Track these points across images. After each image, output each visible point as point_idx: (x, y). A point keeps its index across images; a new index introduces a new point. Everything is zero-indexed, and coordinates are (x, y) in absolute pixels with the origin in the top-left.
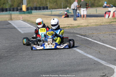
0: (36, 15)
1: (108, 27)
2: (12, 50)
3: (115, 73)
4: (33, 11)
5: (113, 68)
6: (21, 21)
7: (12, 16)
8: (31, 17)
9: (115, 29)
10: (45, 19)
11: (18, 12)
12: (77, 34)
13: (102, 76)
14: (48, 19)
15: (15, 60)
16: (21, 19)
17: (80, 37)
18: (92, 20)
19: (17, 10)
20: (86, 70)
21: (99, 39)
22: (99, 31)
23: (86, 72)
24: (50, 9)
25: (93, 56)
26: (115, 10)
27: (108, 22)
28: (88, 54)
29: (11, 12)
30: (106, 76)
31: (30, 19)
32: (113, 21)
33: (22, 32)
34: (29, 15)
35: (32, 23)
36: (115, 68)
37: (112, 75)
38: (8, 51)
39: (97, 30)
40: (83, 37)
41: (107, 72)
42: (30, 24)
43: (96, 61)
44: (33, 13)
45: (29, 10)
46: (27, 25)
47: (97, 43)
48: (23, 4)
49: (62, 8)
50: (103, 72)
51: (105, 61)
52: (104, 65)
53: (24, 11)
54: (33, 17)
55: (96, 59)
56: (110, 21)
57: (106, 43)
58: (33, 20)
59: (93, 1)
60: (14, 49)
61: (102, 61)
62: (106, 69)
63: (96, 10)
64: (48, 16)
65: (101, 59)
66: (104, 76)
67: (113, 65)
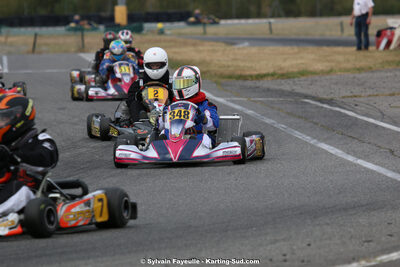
1: (396, 76)
4: (147, 26)
7: (87, 40)
11: (101, 27)
12: (306, 97)
14: (201, 48)
17: (317, 107)
18: (339, 53)
20: (371, 207)
21: (379, 114)
22: (370, 88)
25: (376, 164)
27: (393, 62)
28: (360, 158)
39: (362, 84)
40: (325, 106)
45: (136, 21)
47: (377, 126)
48: (116, 3)
53: (119, 25)
54: (149, 42)
55: (390, 174)
63: (341, 24)
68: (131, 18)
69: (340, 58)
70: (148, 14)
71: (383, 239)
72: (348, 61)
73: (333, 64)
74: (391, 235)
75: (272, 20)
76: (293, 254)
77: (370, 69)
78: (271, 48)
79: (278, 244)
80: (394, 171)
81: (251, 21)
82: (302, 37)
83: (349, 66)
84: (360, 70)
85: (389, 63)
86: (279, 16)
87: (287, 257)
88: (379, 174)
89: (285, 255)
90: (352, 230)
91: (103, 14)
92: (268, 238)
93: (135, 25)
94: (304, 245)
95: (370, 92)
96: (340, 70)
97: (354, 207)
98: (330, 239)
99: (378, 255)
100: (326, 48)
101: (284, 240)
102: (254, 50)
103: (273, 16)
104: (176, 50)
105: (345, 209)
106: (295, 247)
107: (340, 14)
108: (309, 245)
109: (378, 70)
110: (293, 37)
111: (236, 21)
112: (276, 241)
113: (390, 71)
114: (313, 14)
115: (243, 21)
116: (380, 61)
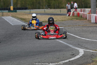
0: (20, 13)
2: (7, 37)
3: (80, 53)
4: (17, 10)
5: (78, 49)
6: (10, 17)
7: (4, 14)
8: (16, 14)
9: (75, 23)
10: (27, 16)
11: (7, 11)
13: (72, 55)
14: (28, 16)
15: (10, 43)
16: (10, 16)
18: (59, 17)
19: (7, 9)
20: (60, 51)
21: (65, 30)
22: (64, 24)
23: (60, 52)
24: (29, 9)
25: (63, 41)
26: (74, 11)
27: (70, 19)
29: (2, 11)
30: (74, 55)
31: (16, 16)
32: (73, 18)
33: (12, 25)
34: (15, 13)
35: (18, 18)
36: (79, 50)
37: (78, 55)
38: (5, 37)
41: (74, 53)
42: (17, 19)
43: (66, 45)
44: (17, 12)
45: (15, 9)
46: (15, 20)
48: (11, 6)
49: (36, 9)
50: (72, 52)
51: (72, 45)
52: (71, 47)
53: (11, 10)
54: (18, 14)
55: (66, 44)
56: (71, 18)
57: (71, 33)
58: (18, 16)
59: (58, 5)
60: (9, 36)
61: (70, 45)
62: (73, 50)
63: (60, 10)
64: (28, 14)
65: (69, 44)
66: (73, 55)
67: (78, 47)
68: (14, 9)
69: (59, 18)
70: (18, 8)
71: (62, 58)
72: (60, 19)
73: (57, 19)
74: (63, 57)
75: (45, 10)
76: (41, 61)
77: (65, 21)
78: (44, 16)
79: (38, 59)
80: (67, 43)
81: (40, 10)
82: (52, 13)
83: (60, 20)
84: (63, 21)
85: (69, 19)
86: (47, 9)
87: (40, 62)
88: (63, 44)
89: (39, 62)
90: (55, 56)
91: (8, 8)
92: (36, 58)
93: (15, 10)
94: (44, 59)
95: (64, 25)
96: (59, 21)
97: (57, 51)
98: (50, 58)
99: (60, 62)
100: (56, 16)
101: (40, 58)
102: (40, 16)
103: (45, 9)
104: (23, 16)
105: (55, 51)
106: (42, 60)
107: (60, 8)
108: (45, 59)
109: (67, 21)
110: (50, 13)
111: (37, 10)
112: (38, 58)
113: (69, 21)
114: (54, 8)
115: (39, 10)
116: (67, 19)
